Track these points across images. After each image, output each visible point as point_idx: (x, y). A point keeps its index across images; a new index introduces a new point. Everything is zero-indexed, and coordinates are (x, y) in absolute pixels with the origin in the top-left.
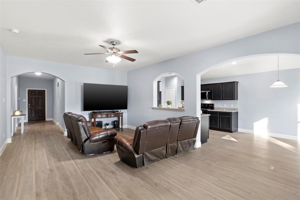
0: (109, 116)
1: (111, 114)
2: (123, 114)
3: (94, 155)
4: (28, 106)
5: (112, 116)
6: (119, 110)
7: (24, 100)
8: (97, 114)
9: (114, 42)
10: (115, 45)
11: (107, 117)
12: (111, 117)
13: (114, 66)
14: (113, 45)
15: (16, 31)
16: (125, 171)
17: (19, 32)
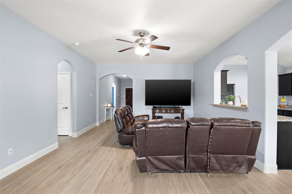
0: (169, 111)
1: (171, 110)
2: (184, 110)
3: (129, 147)
4: (126, 100)
5: (172, 111)
6: (181, 106)
7: (123, 96)
8: (156, 109)
9: (141, 33)
10: (143, 36)
11: (166, 112)
12: (170, 113)
13: (142, 58)
14: (141, 36)
15: (77, 44)
16: (132, 172)
17: (79, 44)
